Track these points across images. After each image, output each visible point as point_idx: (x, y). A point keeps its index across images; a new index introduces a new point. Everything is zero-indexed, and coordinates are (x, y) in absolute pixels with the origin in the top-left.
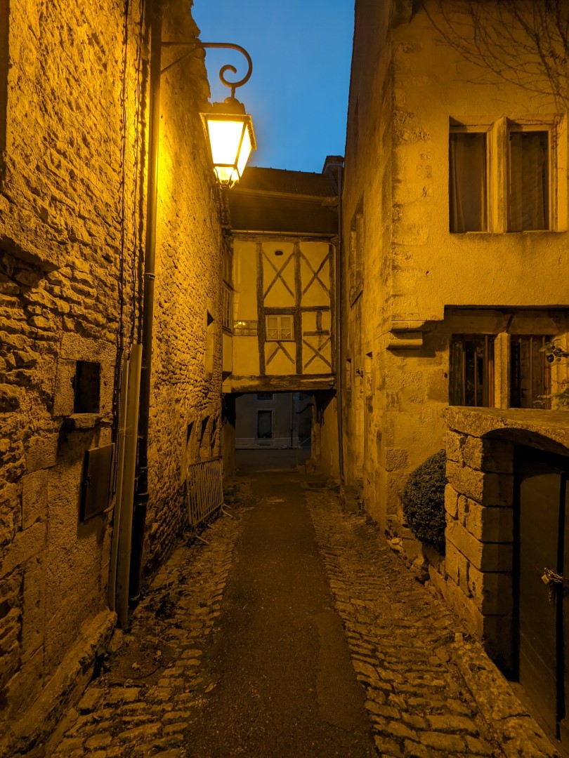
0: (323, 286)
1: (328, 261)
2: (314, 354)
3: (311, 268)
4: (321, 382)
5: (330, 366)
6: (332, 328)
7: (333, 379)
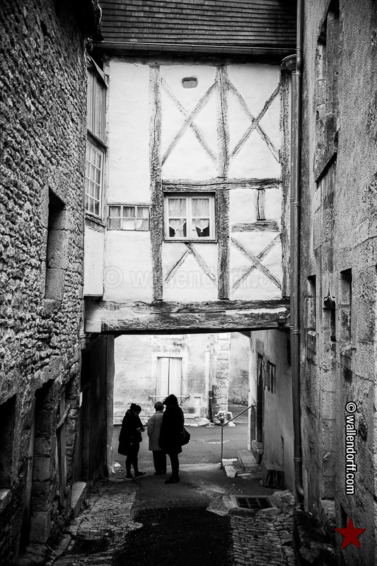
0: (269, 143)
1: (278, 97)
2: (250, 264)
3: (246, 110)
4: (263, 316)
5: (280, 287)
6: (282, 219)
7: (284, 310)
